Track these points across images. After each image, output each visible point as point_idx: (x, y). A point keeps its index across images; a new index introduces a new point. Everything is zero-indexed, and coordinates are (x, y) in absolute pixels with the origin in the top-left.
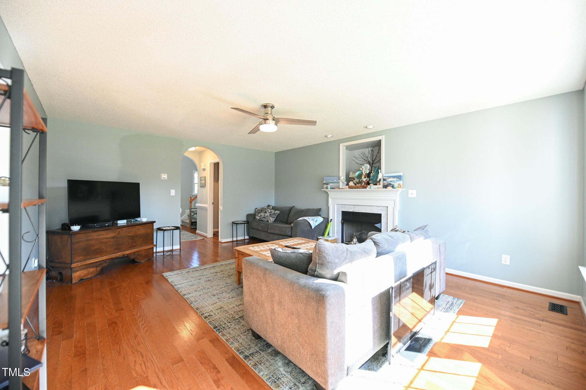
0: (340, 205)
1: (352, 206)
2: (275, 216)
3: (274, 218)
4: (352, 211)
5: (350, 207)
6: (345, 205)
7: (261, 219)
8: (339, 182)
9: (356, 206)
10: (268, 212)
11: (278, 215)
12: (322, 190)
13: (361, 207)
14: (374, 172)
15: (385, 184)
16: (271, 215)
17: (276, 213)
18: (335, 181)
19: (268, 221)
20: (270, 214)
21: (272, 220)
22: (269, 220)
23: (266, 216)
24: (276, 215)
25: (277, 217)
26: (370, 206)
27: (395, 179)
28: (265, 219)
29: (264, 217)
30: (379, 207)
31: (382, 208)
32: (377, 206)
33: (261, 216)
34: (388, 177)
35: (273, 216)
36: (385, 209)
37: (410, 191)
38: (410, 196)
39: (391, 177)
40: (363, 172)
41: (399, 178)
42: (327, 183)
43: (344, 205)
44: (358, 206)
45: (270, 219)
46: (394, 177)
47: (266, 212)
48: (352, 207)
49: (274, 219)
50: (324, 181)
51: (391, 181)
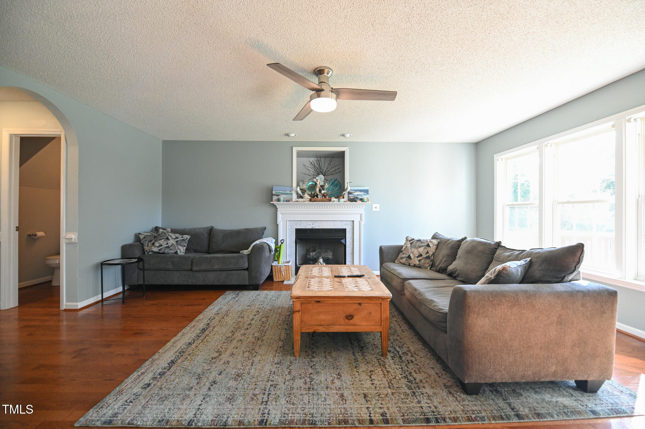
0: (294, 222)
1: (309, 222)
2: (186, 243)
3: (185, 246)
4: (311, 228)
5: (308, 224)
6: (301, 221)
7: (163, 250)
8: (292, 194)
9: (316, 222)
10: (172, 238)
11: (189, 241)
12: (271, 202)
13: (321, 222)
14: (328, 185)
15: (351, 198)
16: (179, 242)
17: (186, 239)
18: (288, 192)
19: (176, 253)
20: (177, 242)
21: (181, 250)
22: (178, 251)
23: (170, 244)
24: (187, 241)
25: (188, 245)
26: (333, 221)
27: (362, 193)
28: (171, 250)
29: (168, 247)
30: (343, 222)
31: (347, 222)
32: (341, 221)
33: (162, 246)
34: (354, 190)
35: (182, 244)
36: (351, 223)
37: (374, 205)
38: (374, 209)
39: (357, 190)
40: (318, 183)
41: (366, 192)
42: (278, 194)
43: (299, 222)
44: (319, 222)
45: (179, 249)
46: (361, 191)
47: (168, 239)
48: (311, 223)
49: (185, 248)
50: (273, 191)
51: (358, 195)
